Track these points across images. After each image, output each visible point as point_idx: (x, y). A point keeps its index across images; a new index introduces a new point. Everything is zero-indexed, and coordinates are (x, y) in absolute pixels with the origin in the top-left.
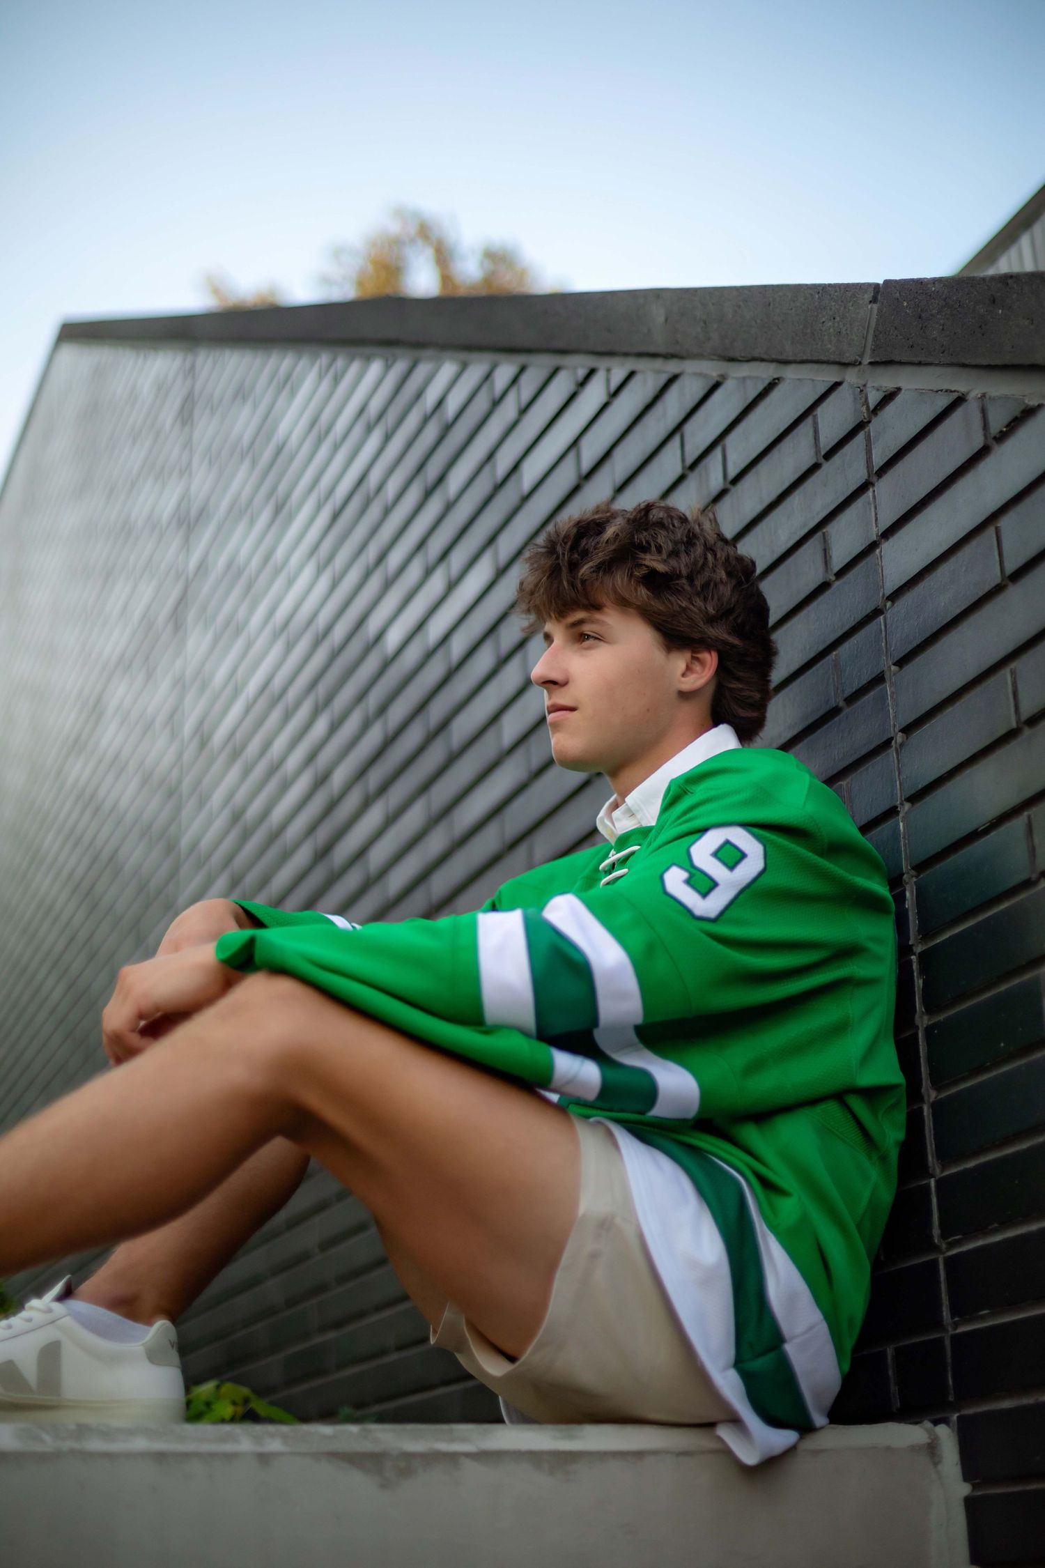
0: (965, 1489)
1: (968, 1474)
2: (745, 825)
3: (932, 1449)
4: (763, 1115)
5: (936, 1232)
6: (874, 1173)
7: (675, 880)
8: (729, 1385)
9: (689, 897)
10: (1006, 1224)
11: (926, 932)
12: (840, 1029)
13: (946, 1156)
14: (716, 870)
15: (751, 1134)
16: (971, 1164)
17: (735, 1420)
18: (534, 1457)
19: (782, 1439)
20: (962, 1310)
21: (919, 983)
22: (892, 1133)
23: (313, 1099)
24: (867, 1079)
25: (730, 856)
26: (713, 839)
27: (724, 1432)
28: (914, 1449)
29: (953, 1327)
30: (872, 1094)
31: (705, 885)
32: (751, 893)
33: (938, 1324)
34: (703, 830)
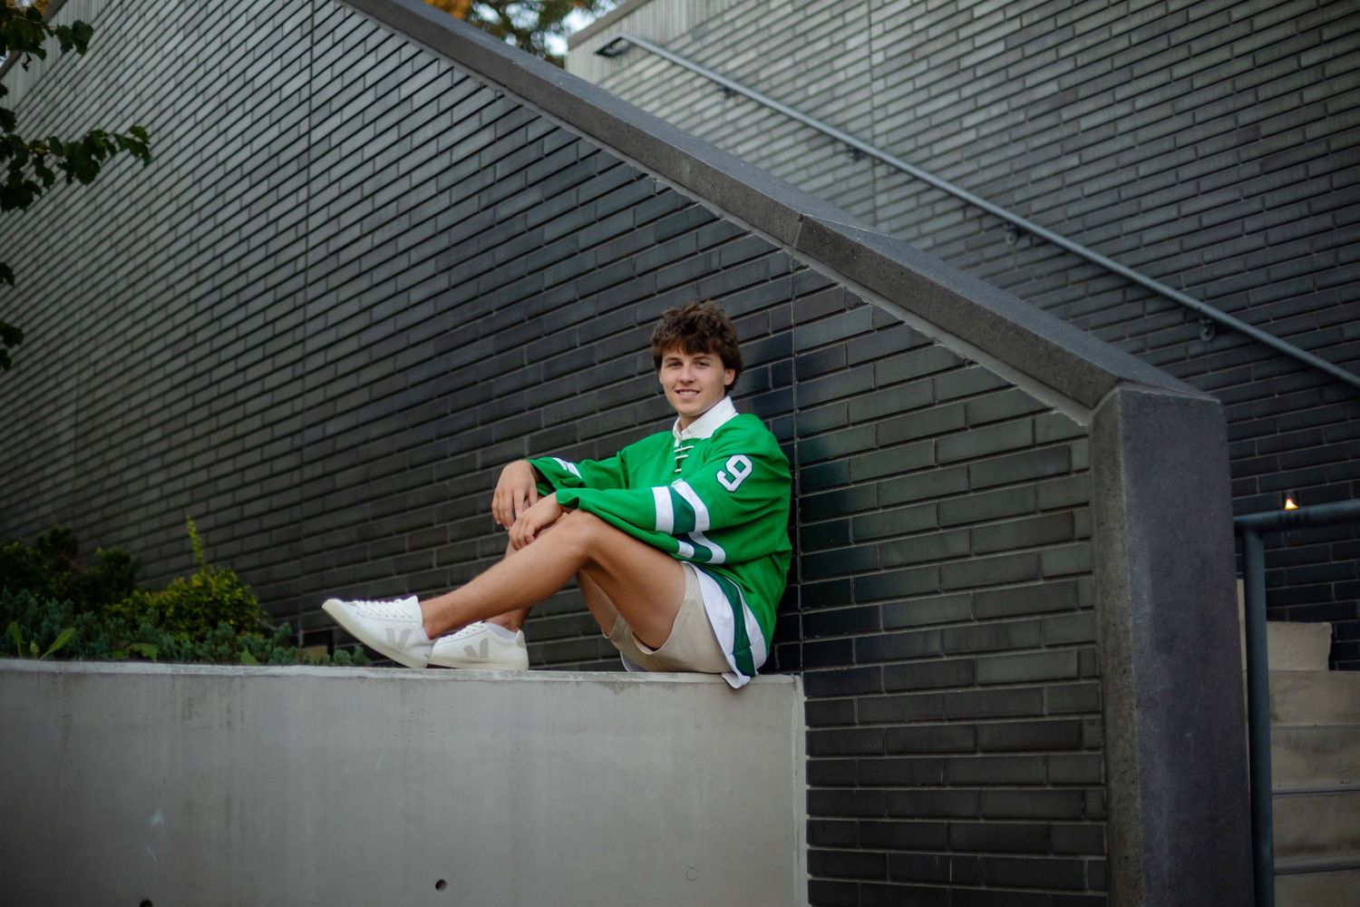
0: (805, 699)
1: (807, 694)
2: (746, 455)
3: (794, 684)
4: (743, 563)
5: (799, 605)
6: (779, 582)
7: (721, 476)
8: (731, 660)
9: (726, 483)
10: (828, 606)
11: (803, 491)
12: (772, 529)
13: (805, 577)
14: (735, 472)
15: (739, 569)
16: (816, 582)
17: (732, 673)
18: (663, 684)
19: (746, 679)
20: (808, 634)
21: (799, 510)
22: (785, 567)
23: (597, 558)
24: (779, 549)
25: (740, 467)
26: (734, 460)
27: (726, 676)
28: (788, 684)
29: (804, 641)
30: (780, 554)
31: (731, 478)
32: (746, 481)
33: (797, 638)
34: (731, 456)
